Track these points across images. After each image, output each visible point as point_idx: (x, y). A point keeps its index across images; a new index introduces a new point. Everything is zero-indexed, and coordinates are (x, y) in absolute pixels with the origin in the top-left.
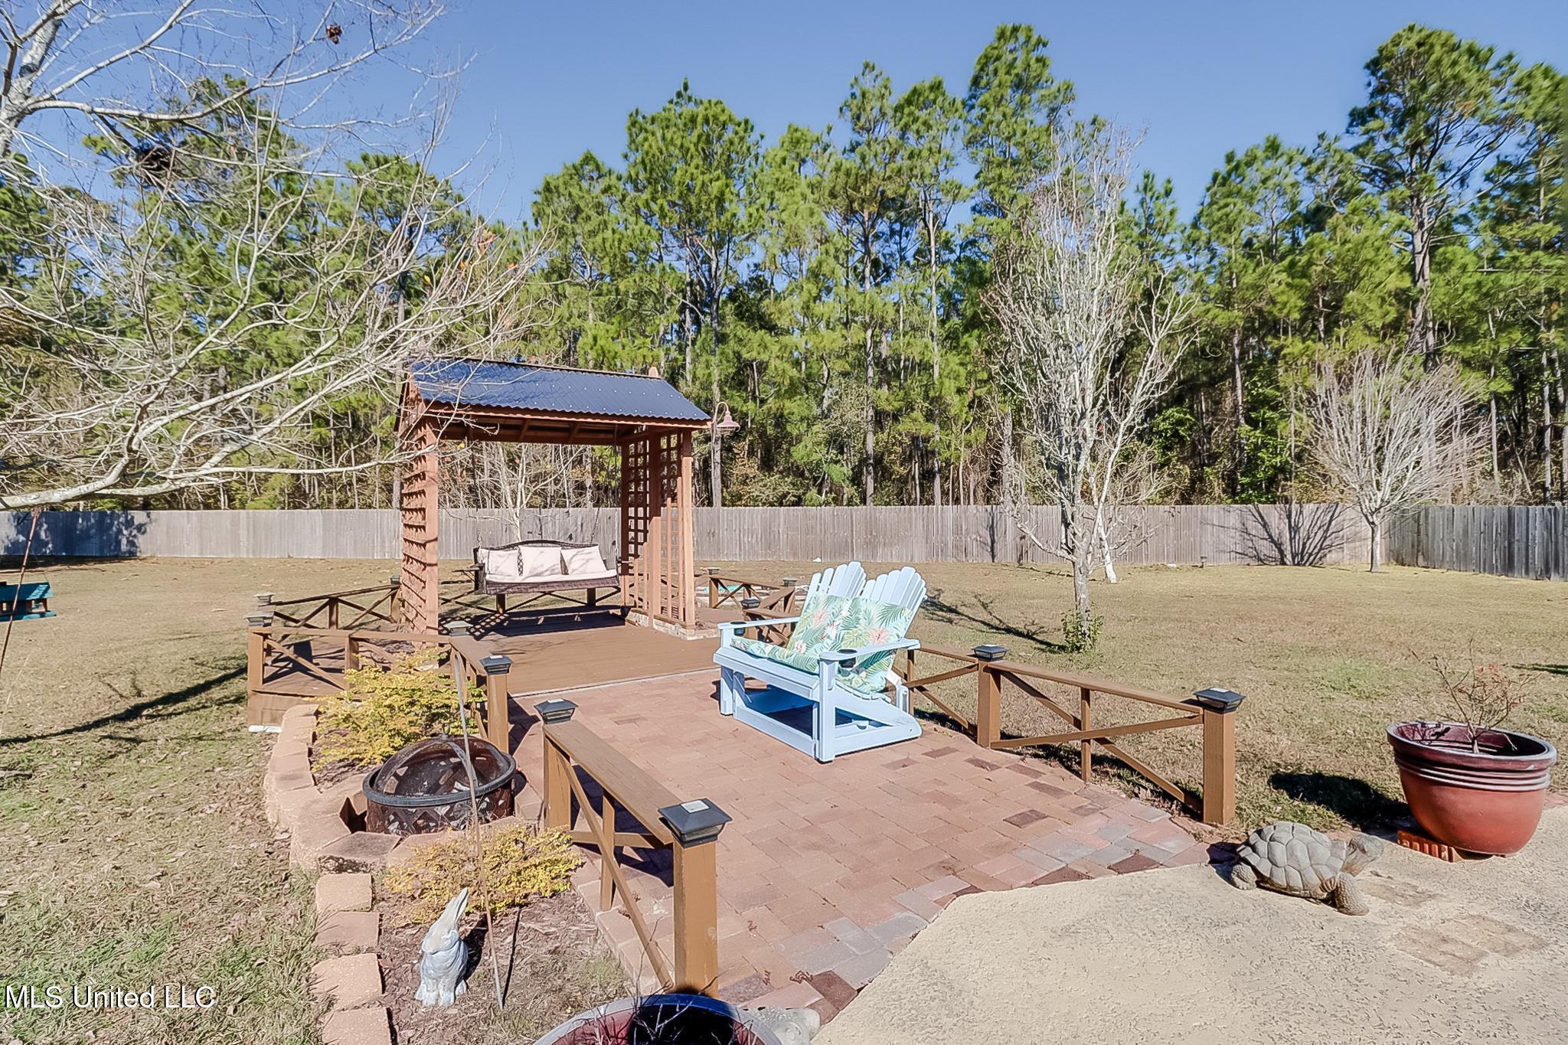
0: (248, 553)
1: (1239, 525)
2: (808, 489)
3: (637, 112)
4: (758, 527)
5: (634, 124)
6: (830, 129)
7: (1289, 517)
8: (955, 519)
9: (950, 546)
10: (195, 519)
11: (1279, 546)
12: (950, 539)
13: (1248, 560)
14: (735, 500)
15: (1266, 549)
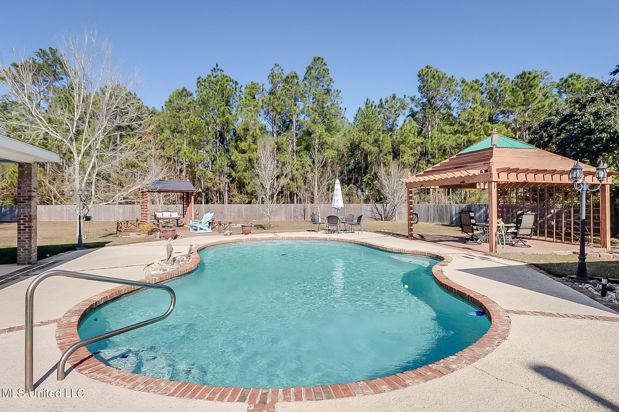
0: (66, 219)
1: (371, 210)
2: (253, 199)
3: (200, 77)
4: (236, 210)
5: (199, 82)
6: (263, 85)
7: (384, 207)
8: (294, 208)
9: (292, 216)
10: (47, 208)
11: (381, 215)
12: (292, 214)
13: (373, 219)
14: (230, 202)
15: (378, 216)
